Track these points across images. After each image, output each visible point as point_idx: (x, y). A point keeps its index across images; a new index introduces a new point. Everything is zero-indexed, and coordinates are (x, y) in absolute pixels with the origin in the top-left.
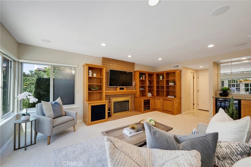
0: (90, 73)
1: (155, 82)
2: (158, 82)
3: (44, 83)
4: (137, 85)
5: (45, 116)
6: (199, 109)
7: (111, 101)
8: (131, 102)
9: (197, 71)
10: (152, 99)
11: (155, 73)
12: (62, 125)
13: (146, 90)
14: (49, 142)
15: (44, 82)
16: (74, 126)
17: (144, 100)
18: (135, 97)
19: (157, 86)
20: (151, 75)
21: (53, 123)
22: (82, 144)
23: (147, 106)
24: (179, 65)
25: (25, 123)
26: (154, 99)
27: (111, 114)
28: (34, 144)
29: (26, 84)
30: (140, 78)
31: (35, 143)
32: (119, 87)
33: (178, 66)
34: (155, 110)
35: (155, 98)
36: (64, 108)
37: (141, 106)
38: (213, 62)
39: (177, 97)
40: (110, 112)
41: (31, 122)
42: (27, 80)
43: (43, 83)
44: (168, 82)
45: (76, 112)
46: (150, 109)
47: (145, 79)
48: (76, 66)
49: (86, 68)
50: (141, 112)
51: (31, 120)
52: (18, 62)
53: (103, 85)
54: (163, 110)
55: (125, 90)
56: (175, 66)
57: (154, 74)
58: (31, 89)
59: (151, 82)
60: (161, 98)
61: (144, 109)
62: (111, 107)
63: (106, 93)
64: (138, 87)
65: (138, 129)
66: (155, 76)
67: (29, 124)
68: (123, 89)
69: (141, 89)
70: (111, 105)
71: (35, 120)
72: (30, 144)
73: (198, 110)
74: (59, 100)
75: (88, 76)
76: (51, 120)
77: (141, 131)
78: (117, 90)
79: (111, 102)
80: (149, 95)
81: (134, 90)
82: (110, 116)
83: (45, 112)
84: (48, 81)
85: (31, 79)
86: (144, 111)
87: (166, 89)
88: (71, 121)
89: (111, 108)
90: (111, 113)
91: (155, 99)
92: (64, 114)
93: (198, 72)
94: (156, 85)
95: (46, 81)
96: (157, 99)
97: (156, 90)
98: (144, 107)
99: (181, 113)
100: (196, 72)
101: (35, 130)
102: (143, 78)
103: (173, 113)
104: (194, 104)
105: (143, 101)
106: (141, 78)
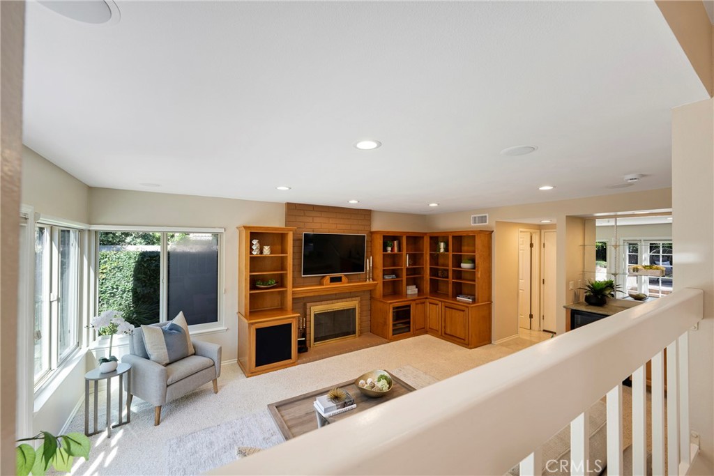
0: (254, 247)
1: (427, 258)
2: (435, 258)
3: (145, 265)
4: (376, 268)
5: (148, 358)
6: (544, 331)
7: (308, 310)
8: (361, 313)
9: (540, 228)
10: (417, 304)
11: (426, 234)
12: (186, 379)
13: (402, 280)
14: (157, 419)
15: (145, 262)
16: (215, 381)
17: (394, 308)
18: (371, 298)
19: (431, 268)
20: (414, 239)
21: (168, 377)
22: (230, 427)
23: (404, 324)
24: (487, 215)
25: (106, 380)
26: (422, 303)
27: (308, 345)
28: (125, 423)
29: (104, 271)
30: (385, 250)
31: (128, 421)
32: (328, 276)
33: (483, 219)
34: (423, 330)
35: (424, 300)
36: (190, 333)
37: (385, 323)
38: (567, 217)
39: (480, 300)
40: (304, 342)
41: (118, 376)
42: (105, 260)
43: (143, 266)
44: (458, 260)
45: (219, 346)
46: (410, 331)
47: (400, 249)
48: (222, 230)
49: (245, 236)
50: (386, 338)
51: (120, 371)
52: (89, 230)
53: (286, 274)
54: (443, 332)
55: (345, 284)
56: (479, 217)
57: (423, 237)
58: (115, 282)
59: (415, 258)
60: (440, 301)
61: (393, 330)
62: (308, 326)
63: (294, 293)
64: (379, 272)
65: (346, 401)
66: (426, 243)
67: (115, 381)
68: (339, 280)
69: (388, 278)
70: (308, 323)
71: (129, 371)
72: (118, 424)
73: (543, 333)
74: (179, 319)
75: (249, 255)
76: (162, 370)
77: (352, 404)
78: (323, 285)
79: (308, 313)
80: (412, 290)
81: (368, 282)
82: (303, 350)
83: (150, 351)
84: (155, 260)
85: (114, 256)
86: (393, 335)
87: (453, 279)
88: (206, 370)
89: (308, 329)
90: (308, 342)
91: (424, 303)
92: (191, 350)
93: (542, 231)
94: (430, 265)
95: (151, 260)
96: (430, 303)
97: (431, 279)
98: (394, 325)
99: (490, 342)
100: (539, 231)
101: (129, 391)
102: (392, 250)
103: (466, 342)
104: (531, 316)
105: (391, 311)
106: (389, 249)
